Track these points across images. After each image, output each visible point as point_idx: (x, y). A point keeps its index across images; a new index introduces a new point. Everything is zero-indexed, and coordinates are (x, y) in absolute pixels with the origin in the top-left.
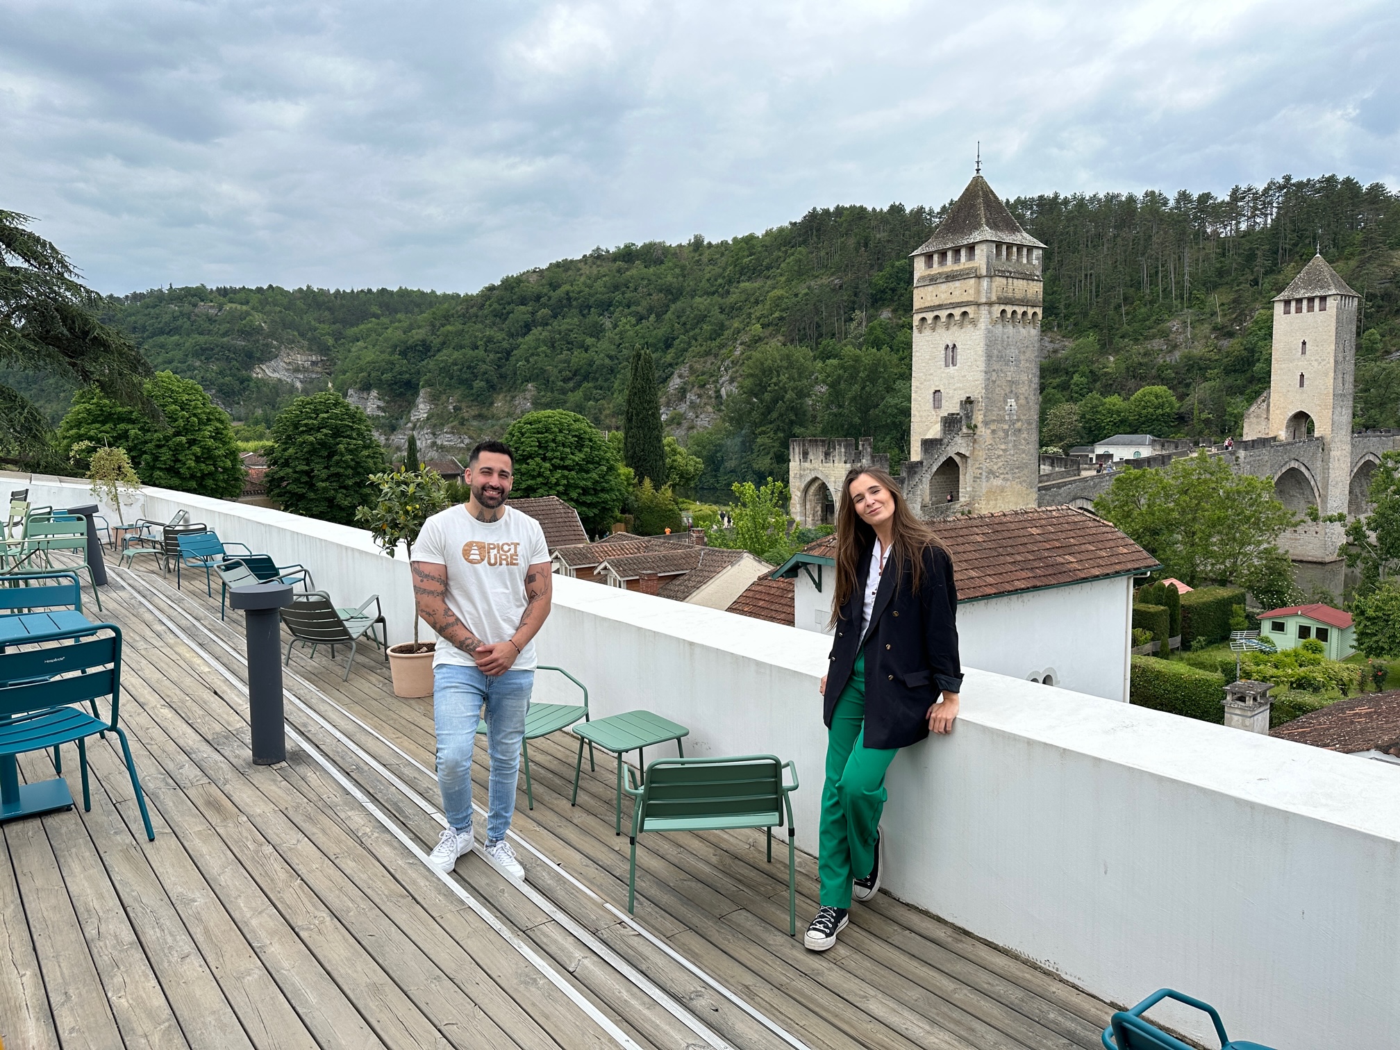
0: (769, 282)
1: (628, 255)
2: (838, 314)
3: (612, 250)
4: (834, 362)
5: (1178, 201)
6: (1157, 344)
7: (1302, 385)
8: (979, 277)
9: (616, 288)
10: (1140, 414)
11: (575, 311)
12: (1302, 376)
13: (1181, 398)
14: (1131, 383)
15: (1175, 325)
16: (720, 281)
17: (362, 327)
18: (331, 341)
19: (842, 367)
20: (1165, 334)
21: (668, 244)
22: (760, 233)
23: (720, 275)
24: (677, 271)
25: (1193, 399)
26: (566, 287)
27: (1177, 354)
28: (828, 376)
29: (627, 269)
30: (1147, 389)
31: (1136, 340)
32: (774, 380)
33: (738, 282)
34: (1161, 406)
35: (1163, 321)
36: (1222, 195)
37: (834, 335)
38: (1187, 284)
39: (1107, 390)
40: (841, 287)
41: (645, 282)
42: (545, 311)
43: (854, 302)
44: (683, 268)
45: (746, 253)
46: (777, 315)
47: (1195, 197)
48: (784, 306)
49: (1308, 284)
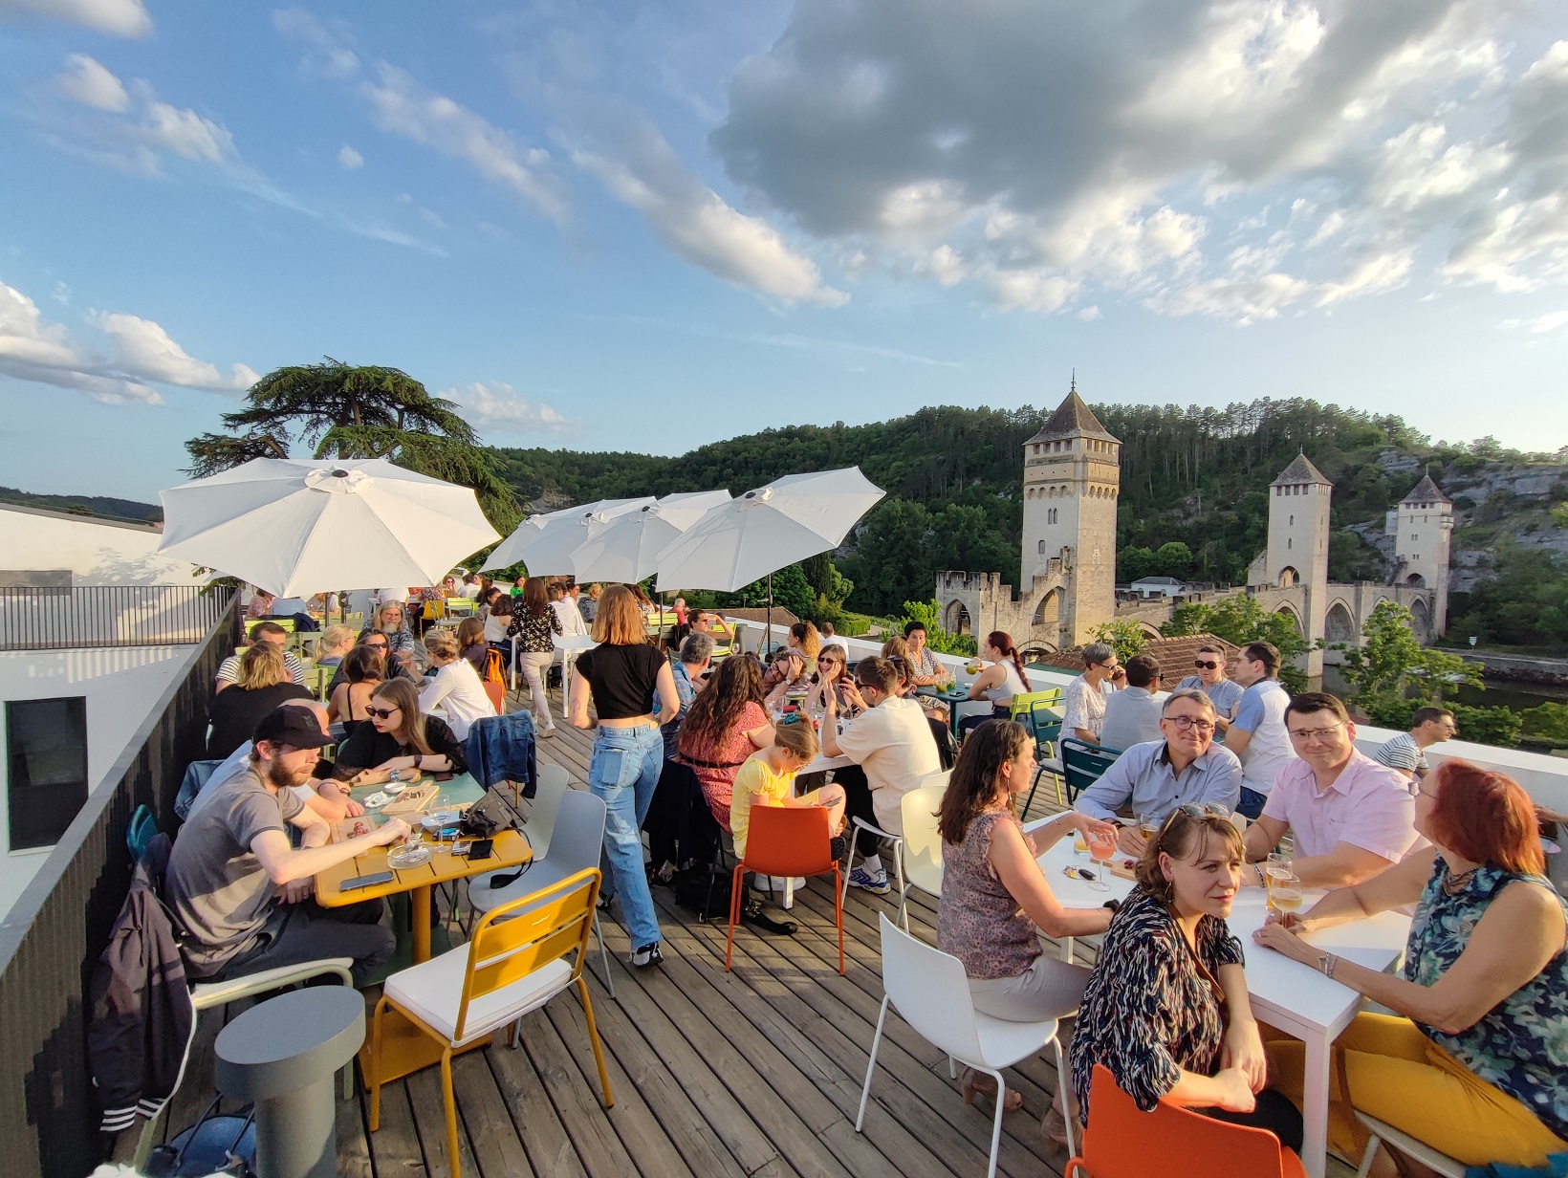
0: (892, 456)
1: (790, 433)
2: (943, 480)
3: (778, 429)
4: (942, 514)
5: (1189, 412)
6: (1177, 512)
7: (1290, 547)
8: (1075, 462)
9: (780, 455)
10: (1165, 563)
11: (751, 471)
12: (1290, 540)
13: (1194, 551)
14: (1158, 539)
15: (1189, 500)
16: (855, 453)
17: (599, 478)
18: (578, 487)
19: (948, 519)
20: (1181, 506)
21: (818, 426)
22: (884, 422)
23: (856, 450)
24: (824, 445)
25: (1203, 553)
26: (745, 454)
27: (1191, 521)
28: (937, 524)
29: (789, 443)
30: (1171, 544)
31: (1161, 510)
32: (898, 525)
33: (869, 455)
34: (1180, 557)
35: (1179, 496)
36: (1221, 409)
37: (939, 495)
38: (1197, 470)
39: (1140, 545)
40: (944, 461)
41: (802, 452)
42: (730, 470)
43: (953, 473)
44: (828, 443)
45: (875, 435)
46: (897, 479)
47: (1202, 409)
48: (902, 473)
49: (1294, 474)
